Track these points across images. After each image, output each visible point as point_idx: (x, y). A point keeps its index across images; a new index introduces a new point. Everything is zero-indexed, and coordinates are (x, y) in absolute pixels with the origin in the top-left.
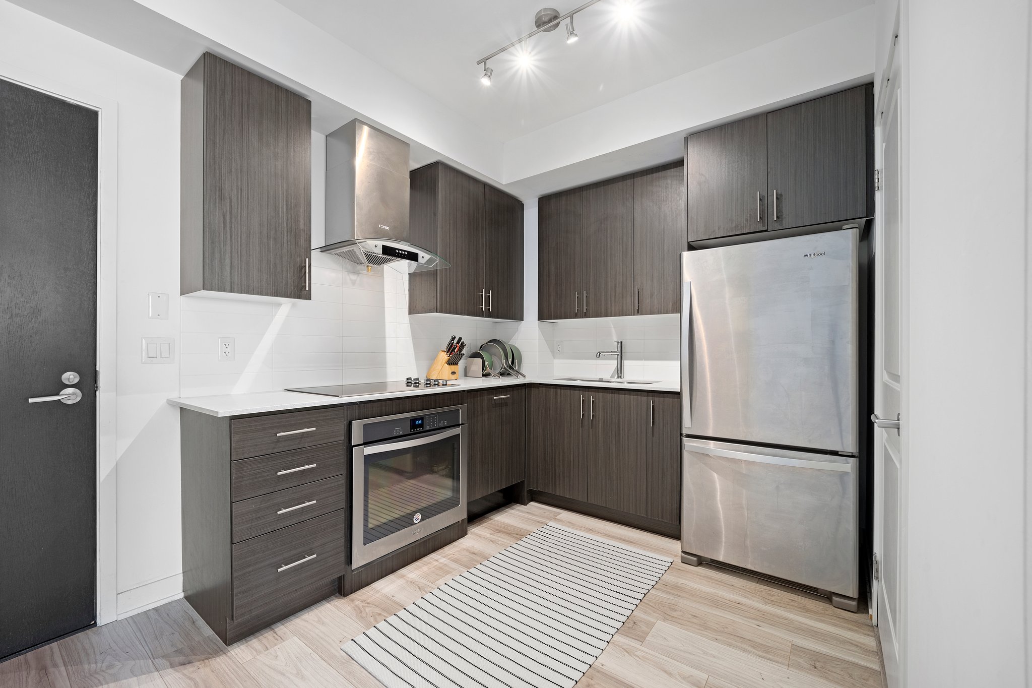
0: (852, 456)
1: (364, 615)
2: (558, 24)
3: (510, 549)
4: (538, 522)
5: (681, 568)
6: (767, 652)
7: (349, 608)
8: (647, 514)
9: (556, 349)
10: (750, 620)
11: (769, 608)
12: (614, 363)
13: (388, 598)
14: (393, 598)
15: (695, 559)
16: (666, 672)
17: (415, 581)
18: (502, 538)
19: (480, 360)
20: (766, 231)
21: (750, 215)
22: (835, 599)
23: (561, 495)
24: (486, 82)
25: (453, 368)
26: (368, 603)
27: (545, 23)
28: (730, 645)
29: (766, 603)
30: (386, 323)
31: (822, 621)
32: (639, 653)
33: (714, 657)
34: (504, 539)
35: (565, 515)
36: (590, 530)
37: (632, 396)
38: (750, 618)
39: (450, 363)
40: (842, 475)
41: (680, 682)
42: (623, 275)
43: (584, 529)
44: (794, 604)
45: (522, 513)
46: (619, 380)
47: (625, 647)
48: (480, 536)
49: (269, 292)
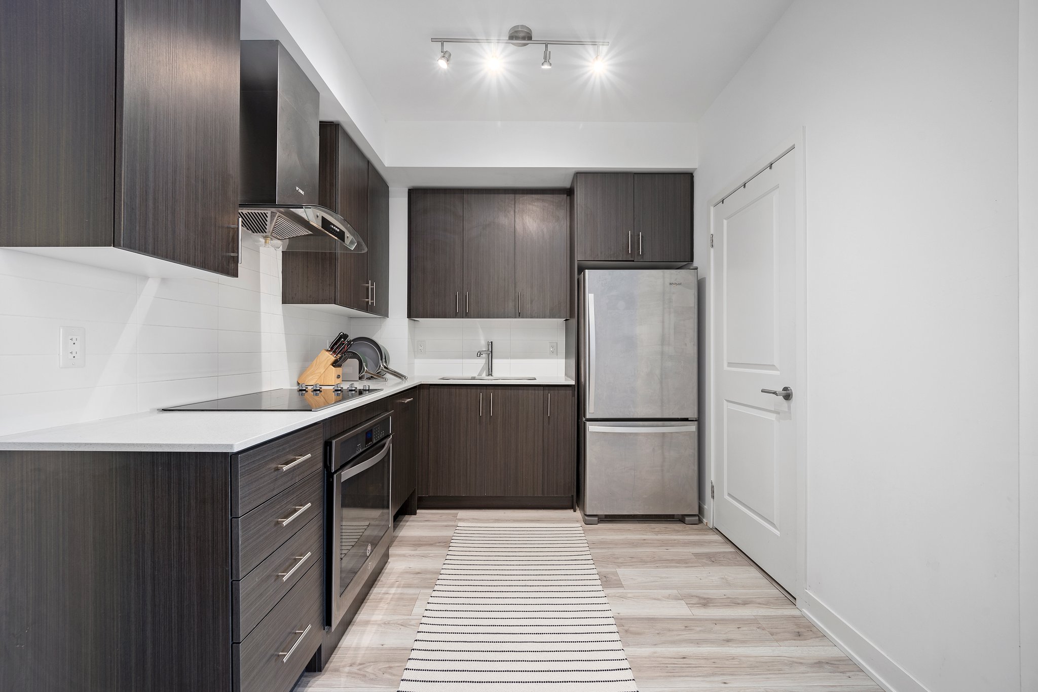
0: (695, 421)
1: (372, 676)
2: (527, 44)
3: (448, 557)
4: (446, 526)
5: (590, 529)
6: (687, 563)
7: (343, 680)
8: (543, 493)
9: (417, 349)
10: (660, 548)
11: (660, 537)
12: (482, 362)
13: (378, 649)
14: (384, 646)
15: (597, 518)
16: (655, 599)
17: (390, 621)
18: (429, 550)
19: (356, 361)
20: (633, 261)
21: (623, 247)
22: (687, 519)
23: (457, 495)
24: (442, 64)
25: (339, 371)
26: (360, 664)
27: (517, 38)
28: (667, 567)
29: (657, 535)
30: (262, 313)
31: (690, 535)
32: (629, 595)
33: (668, 578)
34: (431, 550)
35: (462, 513)
36: (497, 520)
37: (530, 391)
38: (659, 546)
39: (336, 364)
40: (688, 433)
41: (668, 601)
42: (505, 280)
43: (492, 521)
44: (668, 530)
45: (422, 522)
46: (490, 377)
47: (617, 595)
48: (404, 556)
49: (196, 261)
